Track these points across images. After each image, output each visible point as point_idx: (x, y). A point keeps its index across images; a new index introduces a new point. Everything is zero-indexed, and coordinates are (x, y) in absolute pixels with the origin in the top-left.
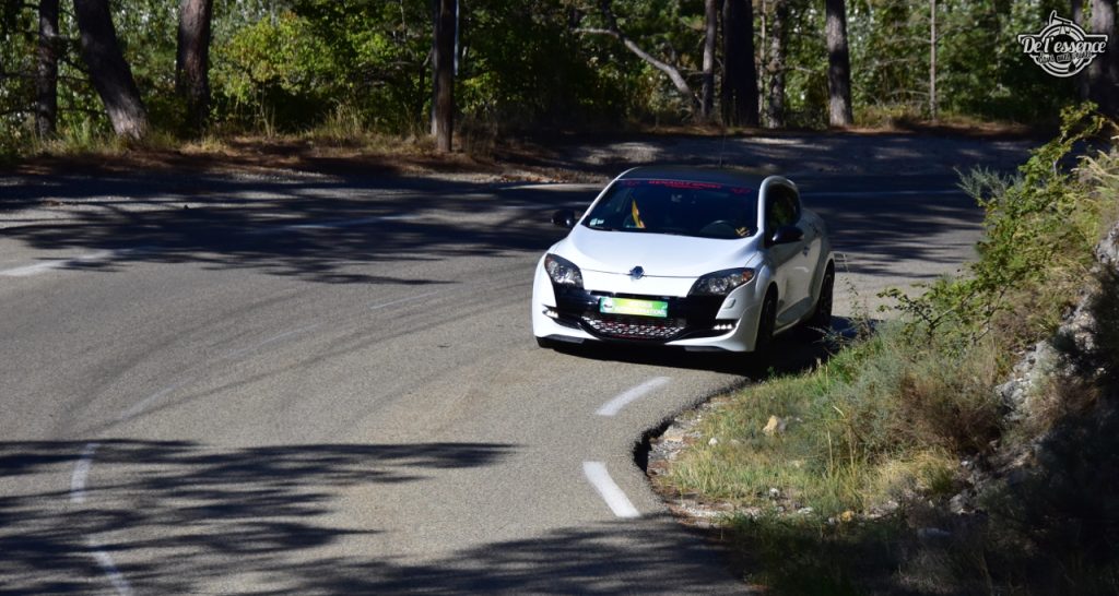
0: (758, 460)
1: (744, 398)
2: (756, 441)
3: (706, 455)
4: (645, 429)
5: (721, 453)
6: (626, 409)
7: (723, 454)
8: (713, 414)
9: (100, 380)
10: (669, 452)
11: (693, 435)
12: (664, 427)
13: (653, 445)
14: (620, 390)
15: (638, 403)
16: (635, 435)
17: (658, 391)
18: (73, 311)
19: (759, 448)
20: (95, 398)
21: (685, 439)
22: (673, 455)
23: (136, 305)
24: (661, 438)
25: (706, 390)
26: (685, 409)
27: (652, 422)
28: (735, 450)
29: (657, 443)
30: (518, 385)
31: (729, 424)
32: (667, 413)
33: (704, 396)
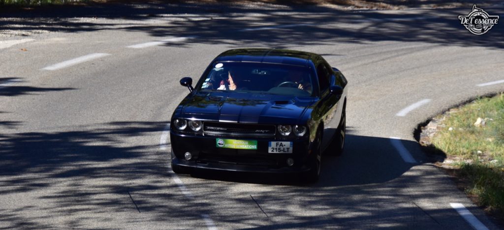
0: (472, 138)
1: (466, 109)
2: (471, 129)
3: (448, 135)
4: (419, 123)
5: (455, 134)
6: (410, 113)
7: (455, 135)
8: (451, 116)
9: (173, 95)
10: (430, 133)
11: (441, 126)
12: (428, 122)
13: (423, 131)
14: (408, 104)
15: (416, 111)
16: (414, 126)
17: (426, 105)
18: (162, 64)
19: (473, 132)
20: (170, 104)
21: (438, 128)
22: (432, 135)
23: (189, 62)
24: (426, 127)
25: (448, 105)
26: (438, 114)
27: (422, 120)
28: (461, 133)
29: (424, 129)
30: (360, 102)
31: (458, 121)
32: (429, 116)
33: (447, 108)
